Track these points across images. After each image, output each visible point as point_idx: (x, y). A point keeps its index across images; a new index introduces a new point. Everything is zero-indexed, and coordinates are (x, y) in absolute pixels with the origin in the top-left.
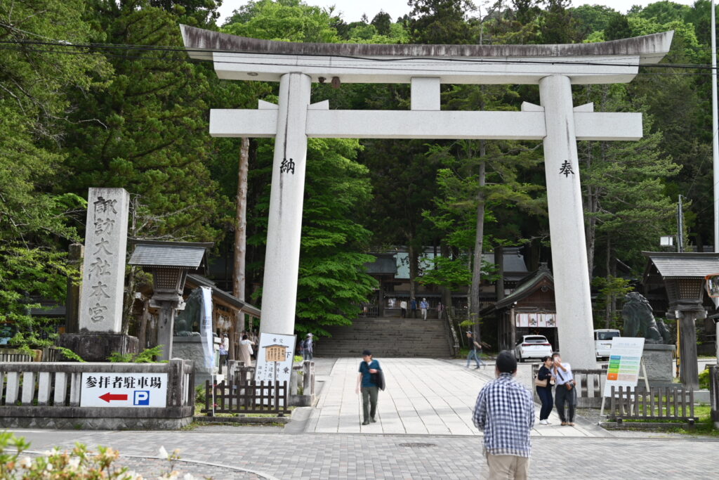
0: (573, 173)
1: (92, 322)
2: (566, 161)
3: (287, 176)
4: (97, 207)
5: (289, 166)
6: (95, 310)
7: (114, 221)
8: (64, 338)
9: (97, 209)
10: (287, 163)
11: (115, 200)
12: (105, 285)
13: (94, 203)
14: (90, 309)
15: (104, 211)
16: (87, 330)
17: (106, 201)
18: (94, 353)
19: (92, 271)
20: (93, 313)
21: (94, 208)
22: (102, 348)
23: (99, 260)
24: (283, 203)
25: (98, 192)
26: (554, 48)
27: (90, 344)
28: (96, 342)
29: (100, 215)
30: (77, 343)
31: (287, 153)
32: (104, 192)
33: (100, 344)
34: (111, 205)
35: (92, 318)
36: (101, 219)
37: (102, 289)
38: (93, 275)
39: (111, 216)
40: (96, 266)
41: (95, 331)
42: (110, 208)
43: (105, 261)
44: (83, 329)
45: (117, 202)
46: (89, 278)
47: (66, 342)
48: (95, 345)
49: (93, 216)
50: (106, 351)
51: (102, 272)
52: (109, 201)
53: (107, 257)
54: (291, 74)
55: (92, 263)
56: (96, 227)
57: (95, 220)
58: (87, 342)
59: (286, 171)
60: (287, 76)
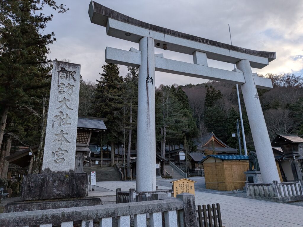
1: (54, 163)
2: (256, 93)
4: (60, 74)
6: (57, 153)
7: (74, 86)
8: (32, 178)
9: (60, 76)
10: (149, 79)
11: (74, 72)
12: (67, 133)
13: (58, 71)
14: (53, 152)
15: (66, 78)
16: (50, 170)
17: (67, 71)
18: (62, 191)
19: (55, 122)
20: (56, 156)
21: (58, 75)
22: (69, 186)
23: (61, 114)
24: (149, 98)
25: (61, 65)
26: (244, 50)
27: (58, 183)
28: (64, 181)
29: (63, 80)
30: (46, 183)
31: (149, 74)
32: (66, 65)
33: (68, 182)
34: (71, 75)
35: (54, 160)
36: (63, 83)
37: (63, 136)
38: (56, 124)
39: (72, 82)
40: (59, 117)
41: (57, 171)
42: (71, 76)
43: (67, 114)
44: (46, 169)
45: (76, 73)
46: (53, 126)
47: (34, 182)
48: (62, 183)
49: (57, 80)
50: (73, 189)
51: (64, 123)
52: (70, 72)
53: (69, 112)
54: (148, 37)
55: (55, 115)
56: (59, 88)
57: (58, 83)
58: (55, 181)
59: (149, 82)
60: (145, 39)
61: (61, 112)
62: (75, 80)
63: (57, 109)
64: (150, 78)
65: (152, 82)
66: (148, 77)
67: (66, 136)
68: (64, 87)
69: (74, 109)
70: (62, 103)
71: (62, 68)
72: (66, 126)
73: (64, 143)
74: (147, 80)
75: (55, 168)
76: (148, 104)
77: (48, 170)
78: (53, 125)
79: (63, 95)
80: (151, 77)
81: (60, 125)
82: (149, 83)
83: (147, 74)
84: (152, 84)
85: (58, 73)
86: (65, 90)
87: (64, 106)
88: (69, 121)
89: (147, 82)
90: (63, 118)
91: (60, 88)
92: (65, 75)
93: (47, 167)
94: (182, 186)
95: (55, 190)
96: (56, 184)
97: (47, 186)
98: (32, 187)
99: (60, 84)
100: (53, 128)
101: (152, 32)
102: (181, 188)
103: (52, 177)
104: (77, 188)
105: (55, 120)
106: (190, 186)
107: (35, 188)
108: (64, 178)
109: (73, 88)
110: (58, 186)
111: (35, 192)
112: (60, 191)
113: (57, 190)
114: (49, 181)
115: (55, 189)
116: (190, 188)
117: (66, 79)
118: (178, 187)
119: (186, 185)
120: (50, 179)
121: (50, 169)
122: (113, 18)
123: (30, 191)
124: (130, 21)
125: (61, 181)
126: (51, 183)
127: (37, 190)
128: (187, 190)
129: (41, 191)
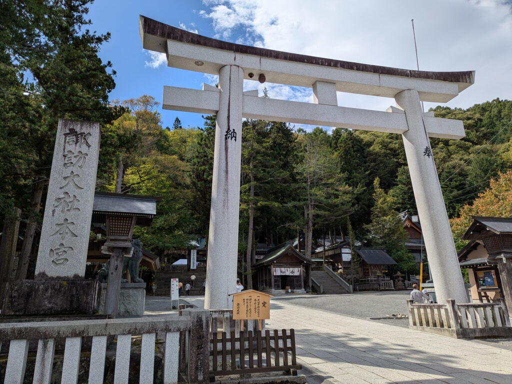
1: (53, 265)
2: (427, 147)
3: (231, 143)
4: (68, 138)
5: (232, 135)
6: (57, 251)
7: (87, 155)
8: (15, 286)
9: (67, 141)
10: (230, 133)
11: (89, 133)
12: (73, 223)
13: (64, 134)
14: (51, 250)
15: (76, 143)
16: (46, 275)
17: (78, 133)
18: (56, 304)
19: (56, 207)
20: (55, 255)
21: (64, 140)
22: (67, 297)
23: (67, 195)
24: (229, 163)
25: (70, 124)
26: (409, 72)
27: (51, 293)
28: (59, 290)
29: (71, 147)
30: (34, 293)
31: (230, 125)
32: (76, 124)
33: (65, 292)
34: (85, 139)
35: (53, 261)
36: (71, 151)
37: (68, 227)
38: (58, 210)
39: (84, 149)
40: (62, 201)
41: (55, 277)
42: (83, 141)
43: (74, 196)
44: (40, 274)
45: (91, 135)
46: (53, 214)
47: (17, 290)
48: (57, 294)
49: (62, 147)
50: (72, 302)
51: (69, 208)
52: (82, 134)
53: (77, 192)
54: (231, 65)
55: (58, 197)
56: (65, 159)
57: (64, 151)
58: (47, 290)
59: (230, 138)
60: (228, 68)
61: (67, 193)
62: (89, 146)
63: (61, 188)
64: (232, 131)
65: (235, 137)
66: (229, 129)
67: (71, 227)
68: (73, 156)
69: (85, 188)
70: (68, 180)
71: (70, 130)
72: (73, 212)
73: (69, 236)
74: (226, 135)
75: (53, 272)
76: (227, 172)
77: (43, 275)
78: (54, 211)
79: (71, 169)
80: (234, 130)
81: (62, 211)
82: (229, 140)
83: (227, 125)
84: (235, 140)
85: (64, 136)
86: (74, 160)
87: (71, 184)
88: (76, 205)
89: (226, 139)
90: (68, 201)
91: (67, 159)
92: (75, 139)
93: (42, 271)
94: (247, 302)
95: (46, 303)
96: (48, 294)
97: (35, 296)
98: (15, 297)
99: (66, 153)
100: (53, 215)
101: (240, 56)
102: (246, 304)
103: (43, 284)
104: (78, 300)
105: (56, 204)
106: (261, 302)
107: (18, 299)
108: (60, 286)
109: (86, 157)
110: (51, 297)
111: (18, 305)
112: (54, 303)
113: (50, 303)
114: (38, 290)
115: (46, 300)
116: (261, 305)
117: (76, 145)
118: (241, 303)
119: (255, 300)
120: (41, 287)
121: (46, 273)
122: (175, 38)
123: (12, 302)
124: (202, 42)
125: (56, 290)
126: (40, 293)
127: (22, 301)
128: (255, 308)
129: (27, 303)
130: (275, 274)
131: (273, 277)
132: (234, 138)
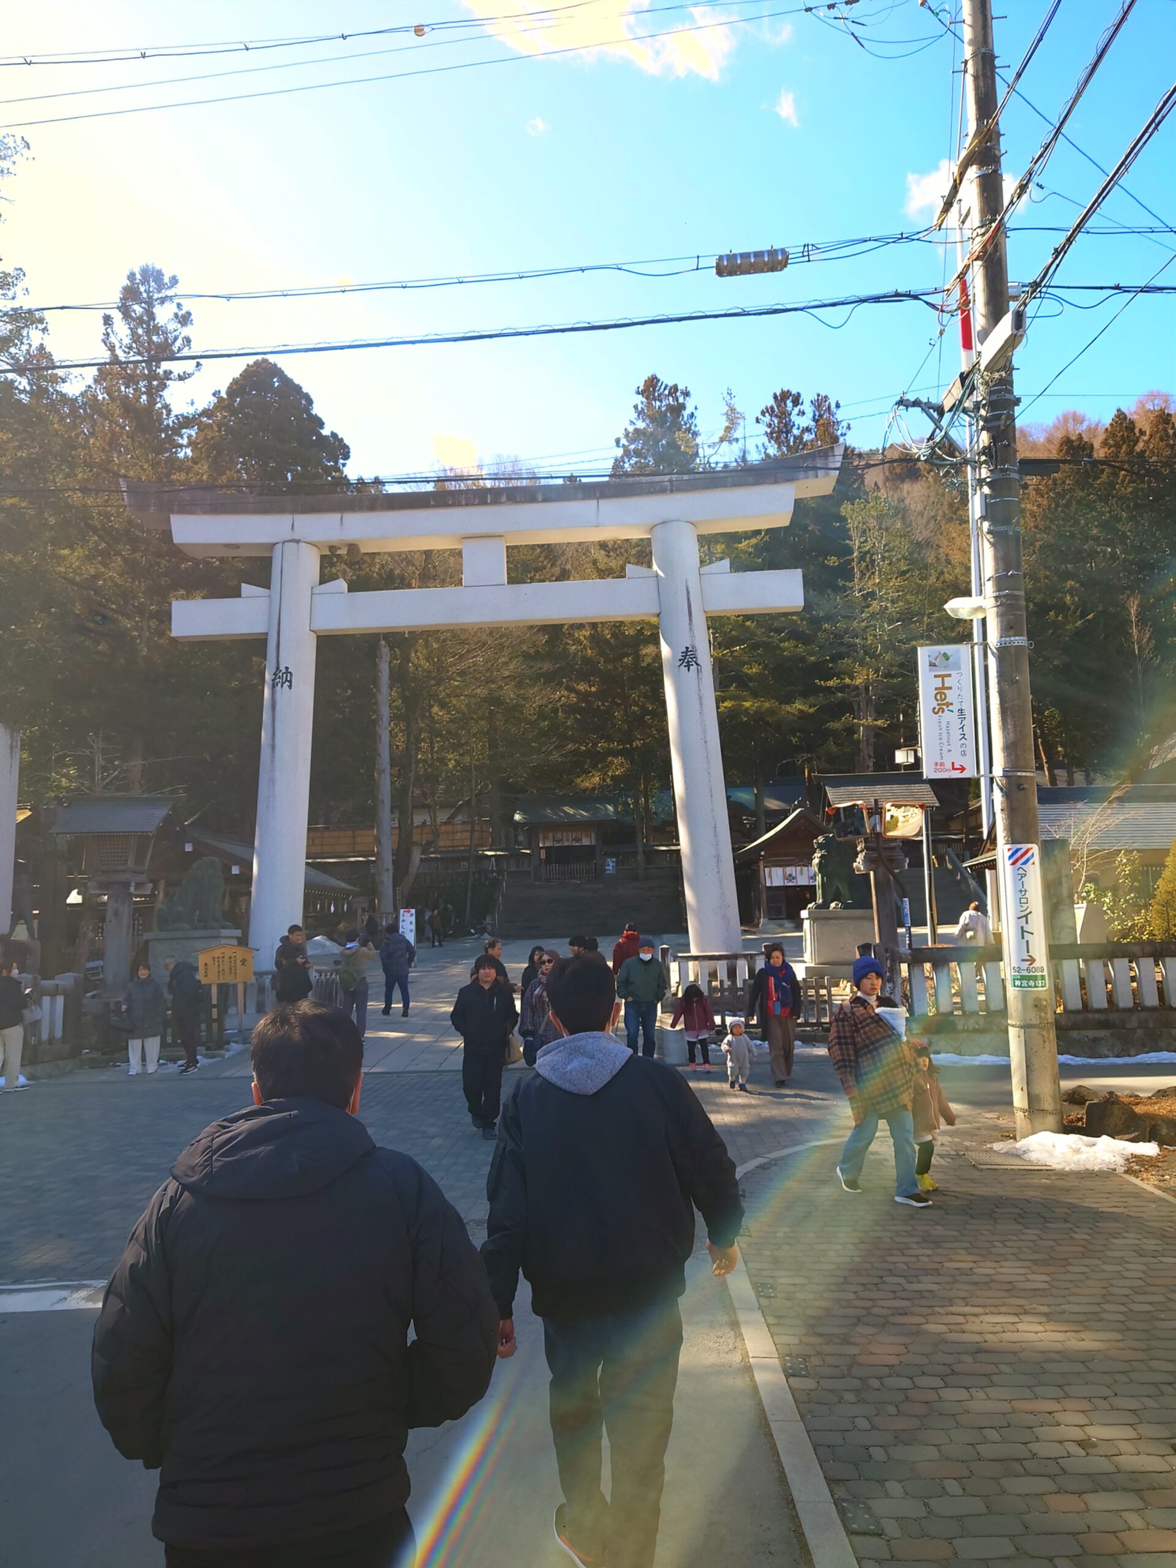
0: (697, 664)
2: (687, 648)
3: (283, 692)
5: (284, 677)
10: (280, 674)
31: (280, 659)
54: (283, 543)
59: (279, 685)
60: (279, 547)
64: (284, 671)
65: (290, 682)
66: (278, 668)
74: (273, 680)
76: (274, 748)
80: (287, 668)
83: (276, 660)
84: (290, 687)
94: (218, 961)
101: (301, 519)
102: (217, 964)
106: (239, 958)
116: (239, 963)
119: (230, 958)
122: (181, 509)
128: (231, 969)
130: (768, 884)
131: (764, 891)
132: (287, 683)
